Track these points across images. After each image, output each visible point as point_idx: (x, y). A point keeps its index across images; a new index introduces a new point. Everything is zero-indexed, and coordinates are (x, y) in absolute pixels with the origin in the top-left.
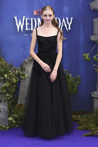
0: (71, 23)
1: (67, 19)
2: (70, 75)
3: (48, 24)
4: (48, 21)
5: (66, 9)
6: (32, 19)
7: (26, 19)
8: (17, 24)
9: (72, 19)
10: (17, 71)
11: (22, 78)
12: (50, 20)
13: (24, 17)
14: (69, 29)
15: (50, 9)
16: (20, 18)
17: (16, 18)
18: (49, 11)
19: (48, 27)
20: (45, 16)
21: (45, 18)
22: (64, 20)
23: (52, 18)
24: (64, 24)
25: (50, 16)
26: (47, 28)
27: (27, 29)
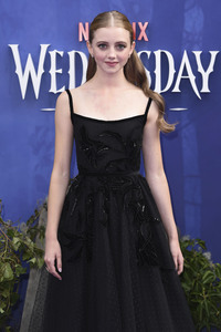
0: (211, 69)
1: (198, 54)
2: (208, 255)
3: (111, 74)
4: (111, 64)
5: (194, 21)
6: (72, 54)
7: (53, 54)
8: (18, 71)
9: (214, 54)
10: (16, 240)
11: (35, 265)
12: (120, 60)
13: (44, 47)
14: (205, 89)
15: (121, 24)
16: (31, 50)
17: (15, 48)
18: (115, 31)
19: (110, 84)
20: (104, 45)
21: (100, 53)
22: (185, 59)
23: (126, 53)
24: (185, 73)
25: (120, 46)
26: (107, 90)
27: (53, 89)
